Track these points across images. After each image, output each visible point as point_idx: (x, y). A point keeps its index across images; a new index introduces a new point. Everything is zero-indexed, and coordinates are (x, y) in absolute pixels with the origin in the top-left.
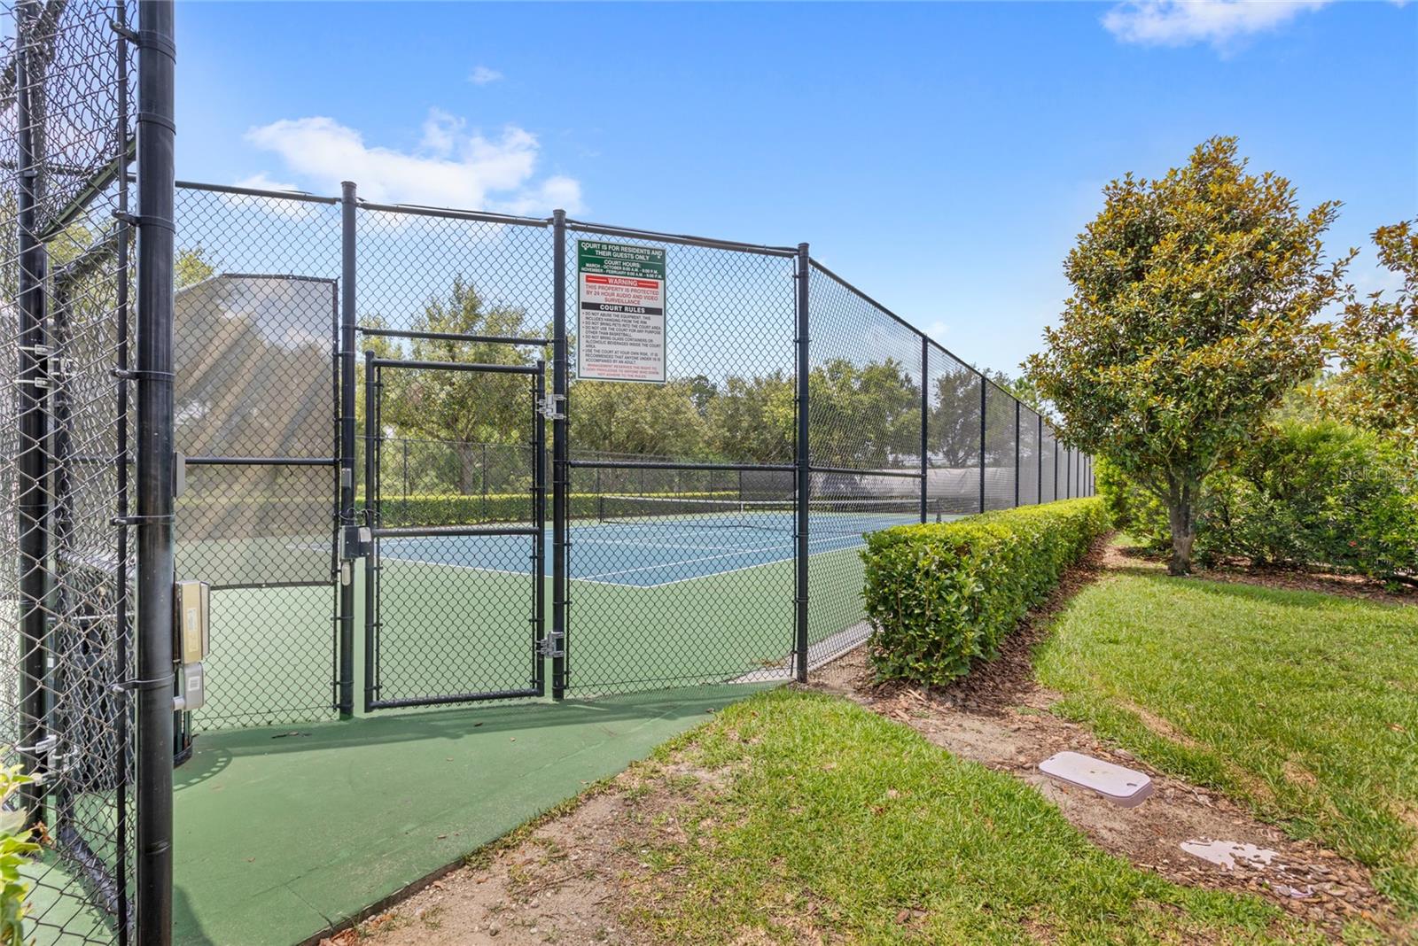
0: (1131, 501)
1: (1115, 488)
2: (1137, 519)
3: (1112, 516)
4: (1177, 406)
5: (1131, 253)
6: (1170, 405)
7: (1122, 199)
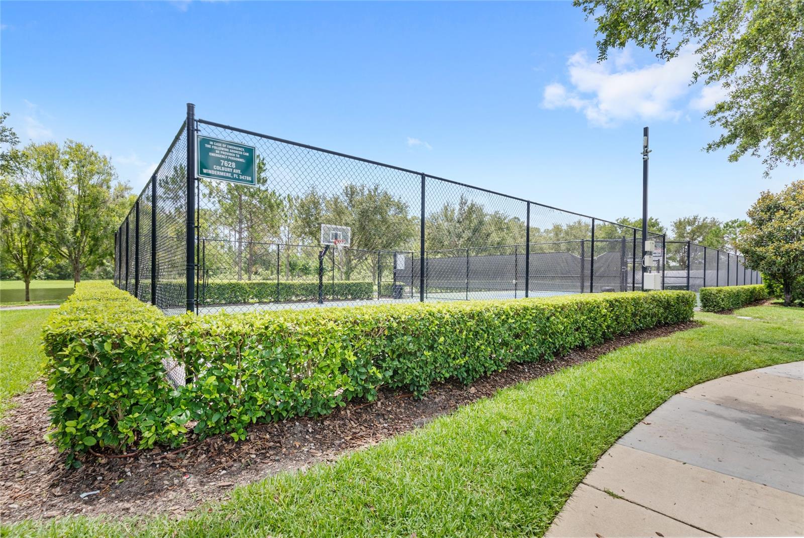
0: (774, 285)
1: (768, 281)
2: (776, 291)
3: (767, 291)
4: (781, 259)
5: (769, 214)
6: (779, 259)
7: (766, 197)
